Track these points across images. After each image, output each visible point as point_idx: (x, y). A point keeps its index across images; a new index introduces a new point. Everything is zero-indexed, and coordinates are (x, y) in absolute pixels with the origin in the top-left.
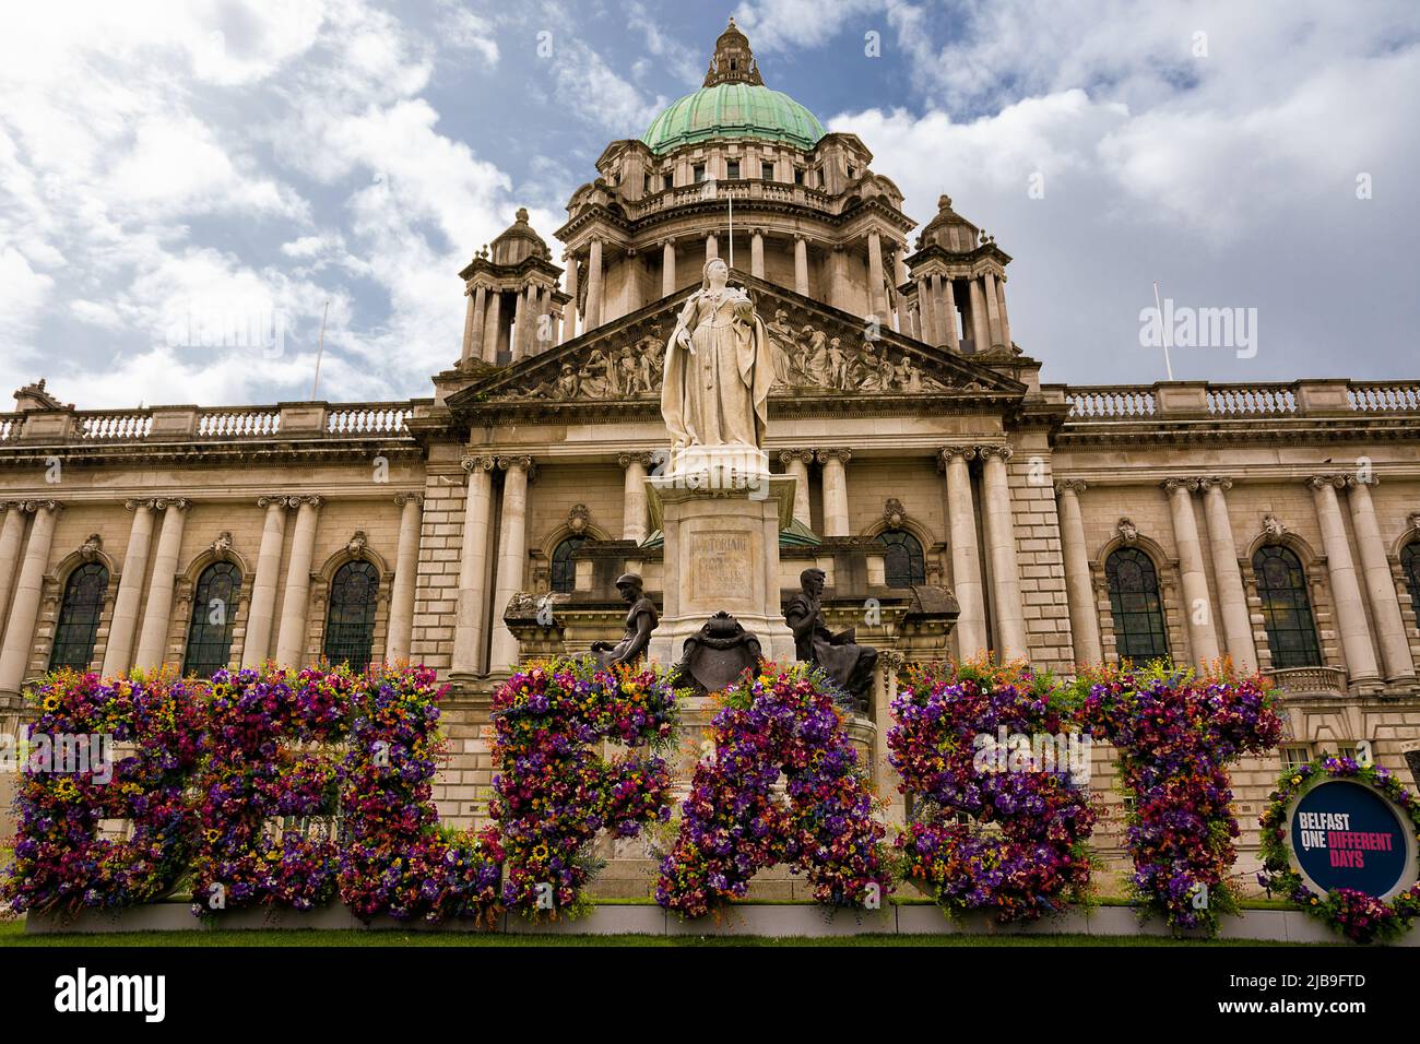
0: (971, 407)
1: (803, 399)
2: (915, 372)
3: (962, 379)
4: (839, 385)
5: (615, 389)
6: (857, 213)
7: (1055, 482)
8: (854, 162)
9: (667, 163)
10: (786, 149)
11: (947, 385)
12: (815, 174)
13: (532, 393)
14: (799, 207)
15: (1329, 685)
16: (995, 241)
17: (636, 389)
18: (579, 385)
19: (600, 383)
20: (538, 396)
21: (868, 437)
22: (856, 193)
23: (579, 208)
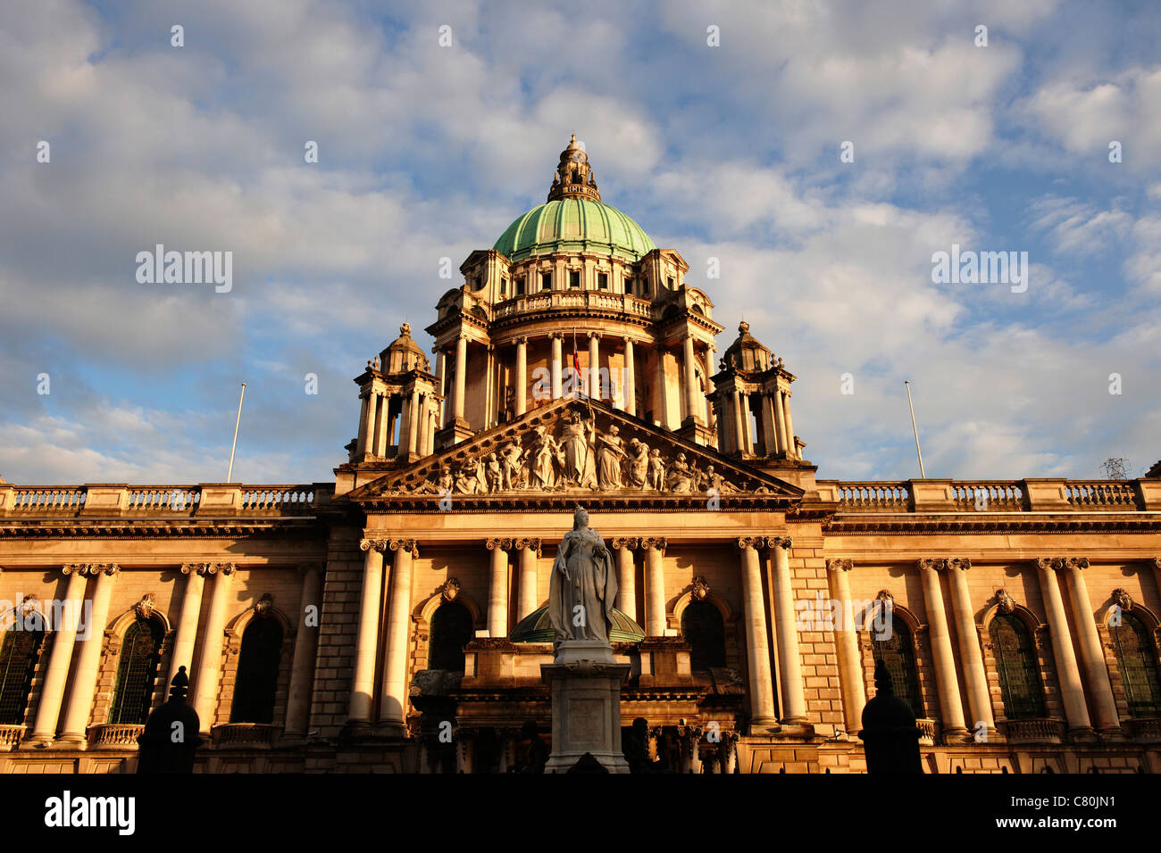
0: (760, 506)
1: (631, 499)
2: (718, 478)
3: (754, 485)
4: (658, 488)
5: (484, 487)
6: (675, 321)
7: (827, 563)
8: (674, 273)
9: (520, 270)
10: (618, 261)
11: (742, 488)
12: (641, 282)
13: (419, 489)
14: (628, 315)
15: (1051, 734)
16: (782, 363)
17: (501, 489)
18: (455, 483)
19: (472, 483)
20: (423, 492)
21: (681, 528)
22: (674, 303)
23: (447, 309)
